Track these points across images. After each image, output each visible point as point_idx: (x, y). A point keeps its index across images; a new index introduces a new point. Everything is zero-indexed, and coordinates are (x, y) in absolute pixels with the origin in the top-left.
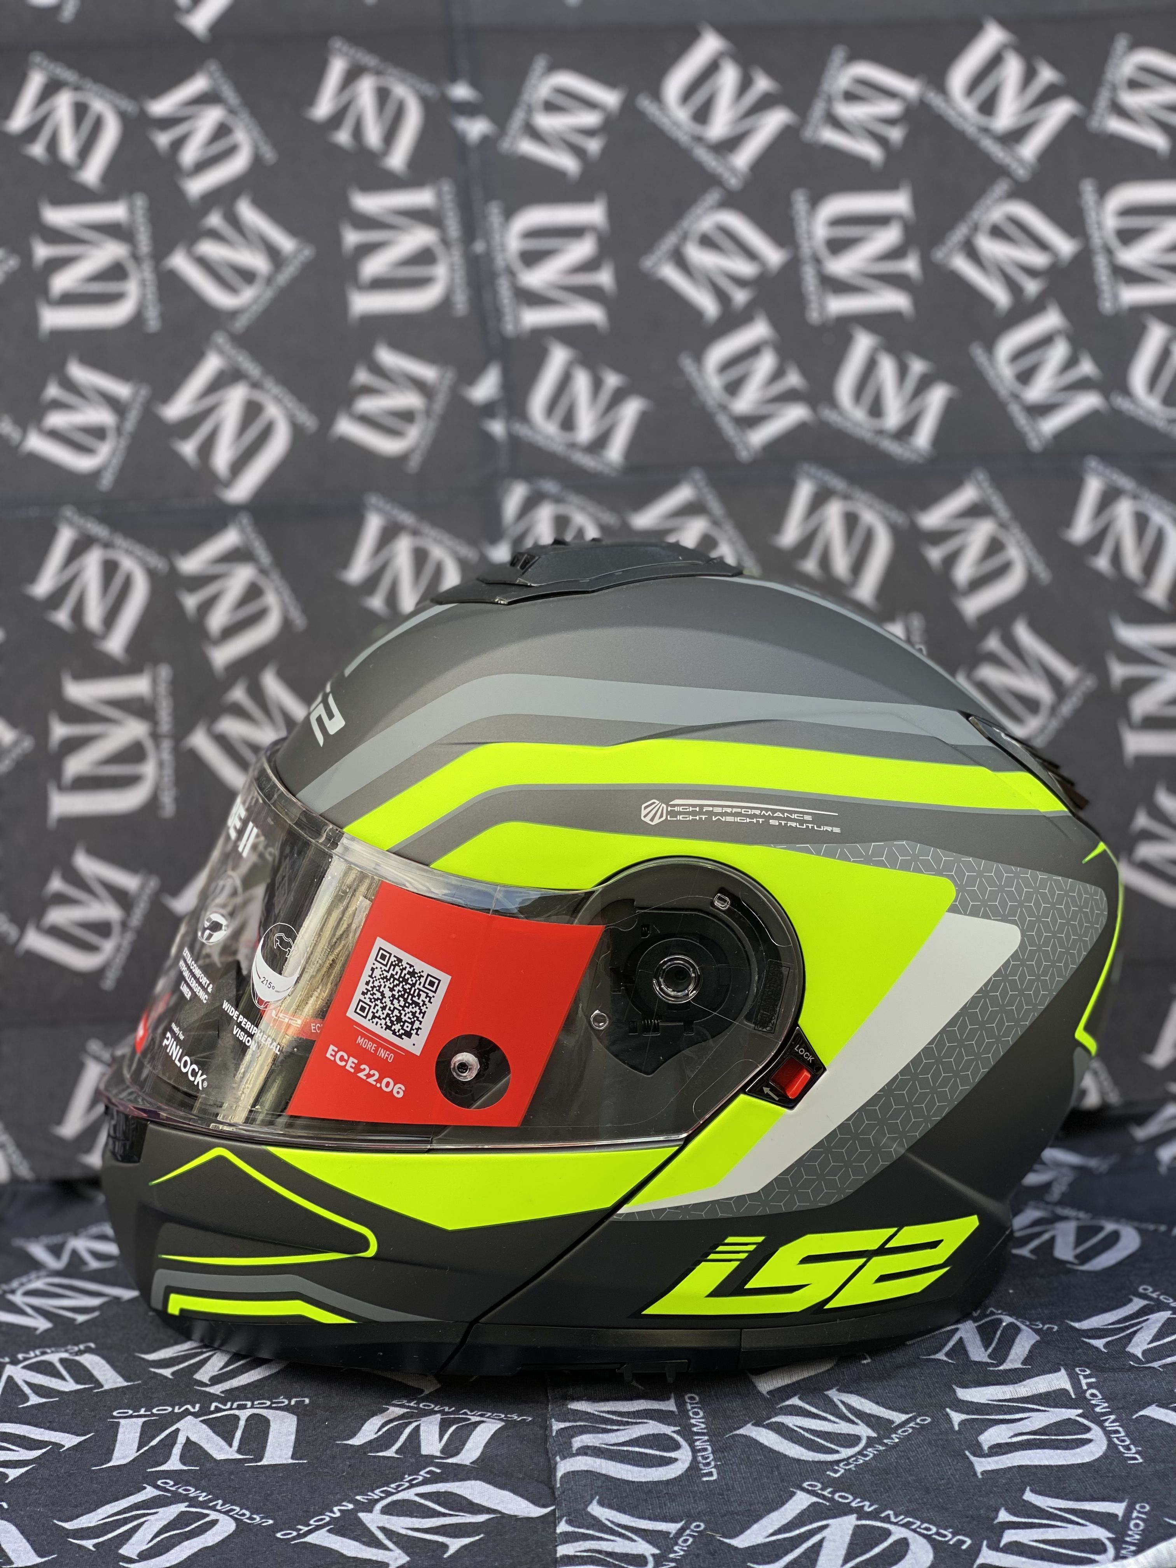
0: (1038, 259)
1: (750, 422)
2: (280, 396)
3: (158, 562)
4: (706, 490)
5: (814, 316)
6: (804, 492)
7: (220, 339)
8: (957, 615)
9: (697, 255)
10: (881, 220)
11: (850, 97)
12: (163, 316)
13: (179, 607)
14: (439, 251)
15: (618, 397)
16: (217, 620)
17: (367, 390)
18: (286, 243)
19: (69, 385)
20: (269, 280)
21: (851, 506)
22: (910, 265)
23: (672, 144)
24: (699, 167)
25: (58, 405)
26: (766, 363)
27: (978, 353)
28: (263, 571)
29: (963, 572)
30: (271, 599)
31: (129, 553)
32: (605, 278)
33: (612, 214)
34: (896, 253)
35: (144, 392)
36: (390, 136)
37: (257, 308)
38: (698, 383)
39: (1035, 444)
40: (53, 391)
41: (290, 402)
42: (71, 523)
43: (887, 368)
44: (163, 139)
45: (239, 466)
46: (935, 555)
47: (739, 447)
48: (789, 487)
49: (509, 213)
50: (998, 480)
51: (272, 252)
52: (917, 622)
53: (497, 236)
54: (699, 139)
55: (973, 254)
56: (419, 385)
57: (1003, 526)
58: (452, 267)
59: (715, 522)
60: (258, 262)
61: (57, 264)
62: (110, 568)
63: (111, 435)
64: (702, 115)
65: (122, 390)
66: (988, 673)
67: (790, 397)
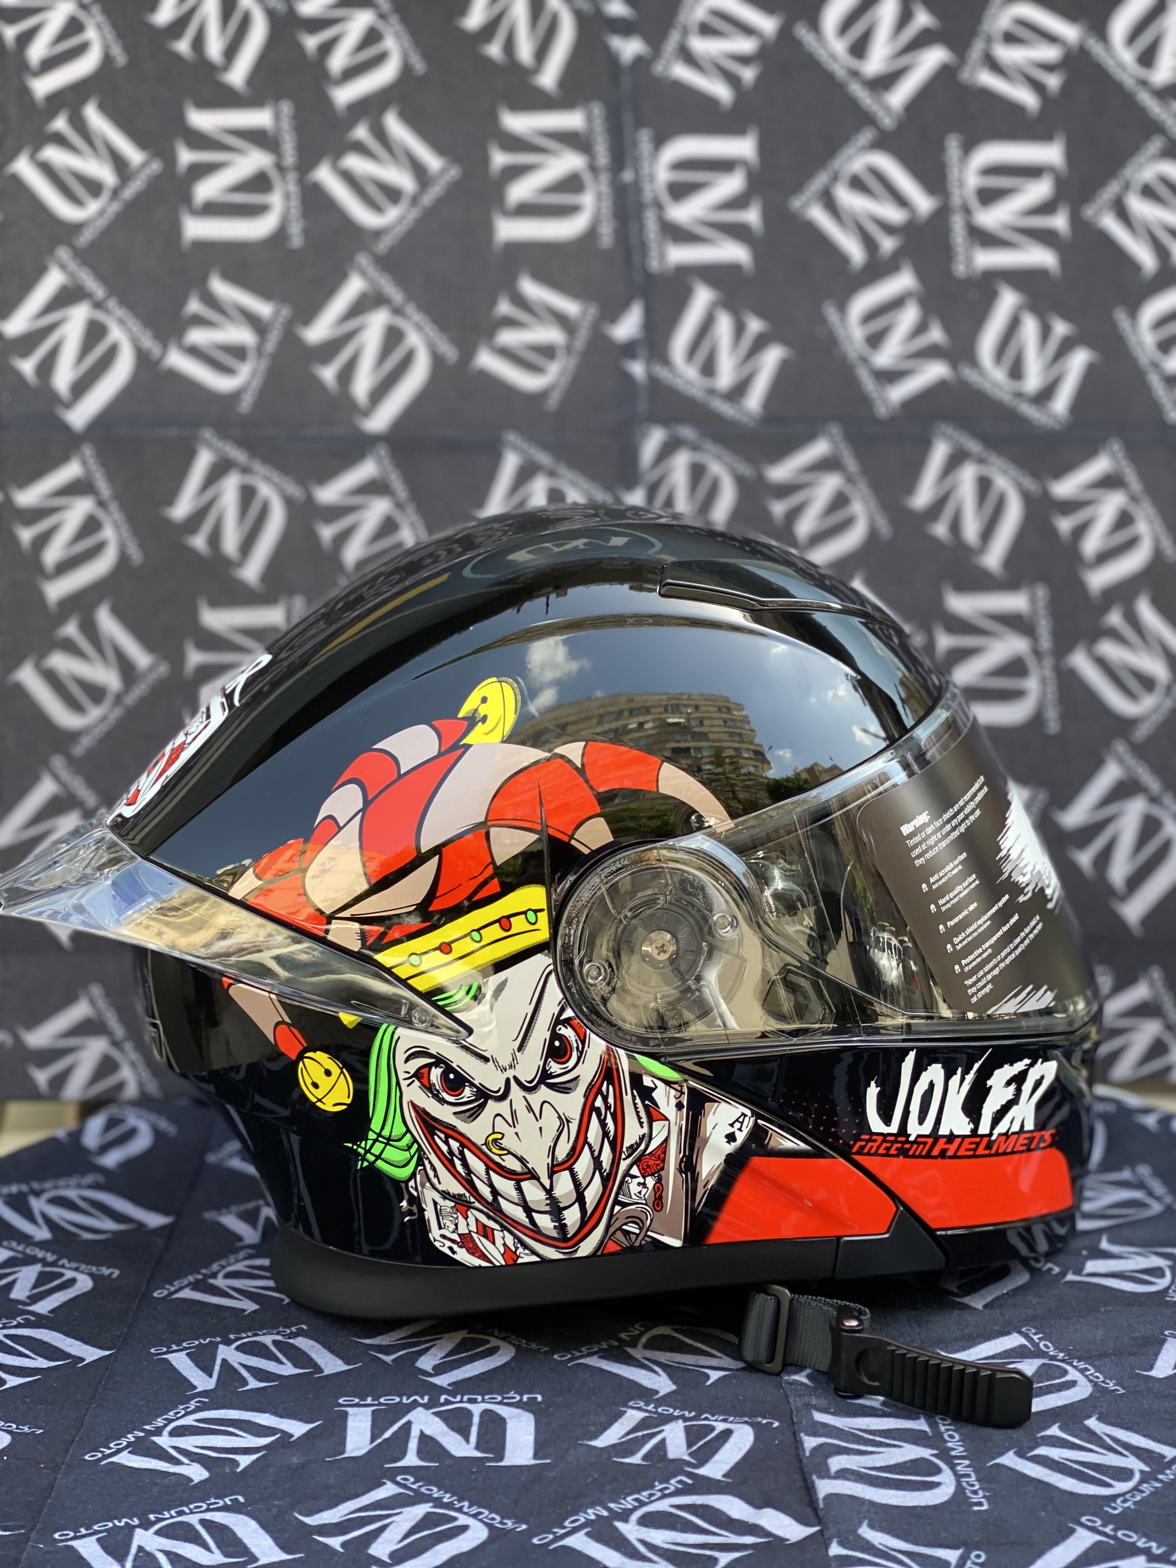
1: (890, 377)
2: (422, 323)
3: (294, 490)
4: (842, 446)
5: (960, 269)
6: (940, 452)
7: (363, 259)
8: (1081, 587)
9: (846, 197)
10: (1034, 172)
11: (1010, 38)
13: (314, 537)
14: (587, 178)
15: (760, 344)
16: (353, 552)
17: (510, 323)
18: (433, 162)
19: (211, 300)
20: (415, 200)
21: (985, 471)
22: (1060, 222)
23: (828, 77)
24: (853, 103)
25: (199, 321)
26: (909, 316)
27: (1122, 317)
28: (399, 505)
29: (1091, 544)
30: (406, 534)
31: (267, 479)
32: (752, 216)
33: (763, 148)
34: (1046, 208)
35: (286, 312)
36: (542, 52)
37: (401, 229)
38: (841, 333)
39: (1172, 416)
40: (194, 306)
41: (431, 330)
42: (210, 446)
43: (1030, 327)
44: (311, 42)
45: (379, 393)
46: (1065, 525)
47: (878, 402)
48: (925, 447)
49: (659, 141)
50: (1133, 452)
51: (419, 170)
52: (1042, 592)
53: (646, 165)
54: (855, 74)
55: (1122, 213)
56: (562, 320)
57: (1134, 499)
58: (599, 196)
59: (850, 480)
60: (404, 180)
61: (201, 171)
62: (247, 494)
63: (252, 355)
64: (859, 49)
65: (264, 309)
66: (1108, 649)
67: (931, 353)
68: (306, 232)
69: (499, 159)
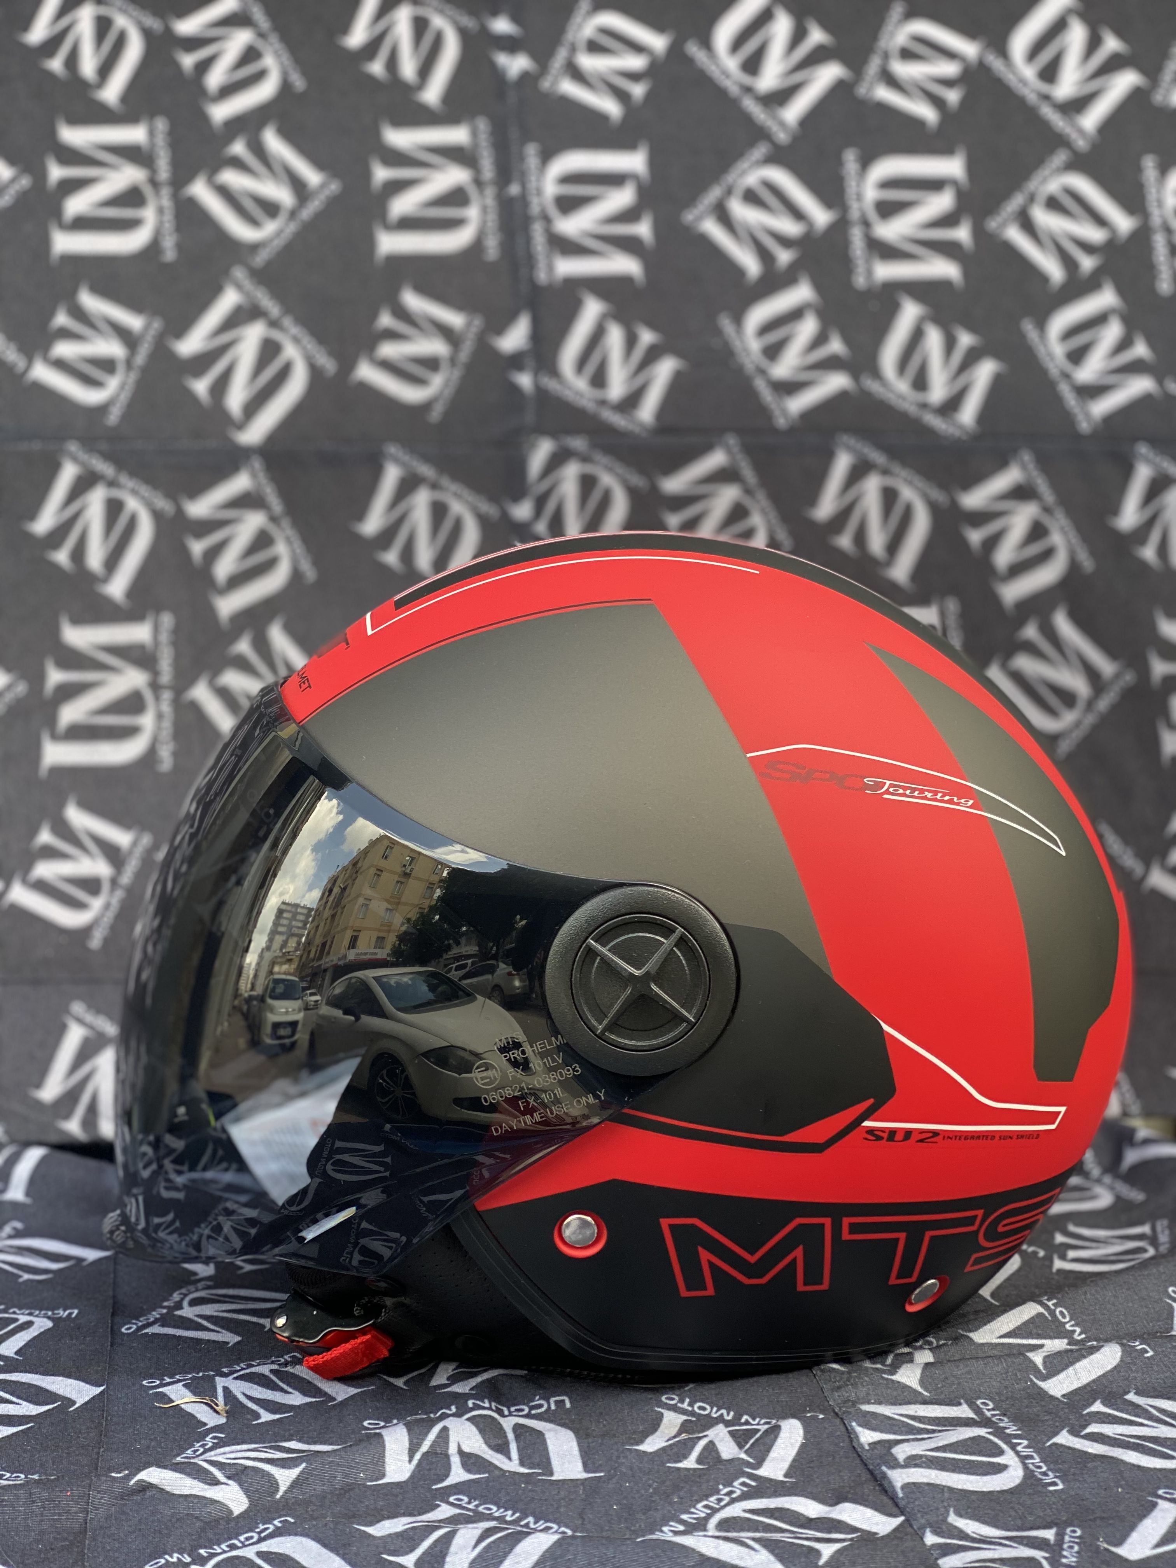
0: (1095, 235)
1: (789, 388)
2: (299, 336)
3: (163, 504)
4: (740, 456)
5: (860, 281)
6: (842, 463)
7: (239, 273)
8: (995, 600)
10: (935, 185)
11: (907, 55)
12: (179, 247)
13: (185, 553)
14: (472, 191)
15: (652, 355)
16: (224, 568)
17: (391, 335)
18: (312, 177)
19: (79, 314)
20: (293, 214)
21: (890, 482)
22: (962, 234)
23: (721, 94)
24: (747, 119)
25: (66, 334)
26: (808, 327)
27: (1029, 328)
28: (273, 519)
29: (1004, 556)
30: (281, 549)
31: (134, 492)
33: (653, 163)
34: (948, 221)
35: (157, 325)
36: (425, 70)
37: (278, 243)
38: (737, 344)
39: (1084, 426)
40: (61, 319)
41: (308, 342)
42: (75, 459)
43: (934, 338)
44: (188, 61)
45: (254, 406)
46: (975, 537)
47: (777, 413)
48: (827, 458)
49: (547, 156)
50: (1044, 462)
51: (298, 185)
52: (952, 605)
53: (533, 178)
54: (748, 90)
55: (1028, 226)
56: (445, 332)
57: (1047, 510)
58: (484, 210)
59: (748, 491)
60: (282, 195)
61: (71, 186)
62: (114, 508)
63: (121, 369)
64: (752, 65)
65: (134, 322)
66: (1024, 663)
67: (831, 364)
68: (180, 247)
69: (381, 174)
